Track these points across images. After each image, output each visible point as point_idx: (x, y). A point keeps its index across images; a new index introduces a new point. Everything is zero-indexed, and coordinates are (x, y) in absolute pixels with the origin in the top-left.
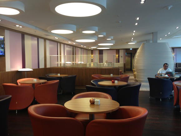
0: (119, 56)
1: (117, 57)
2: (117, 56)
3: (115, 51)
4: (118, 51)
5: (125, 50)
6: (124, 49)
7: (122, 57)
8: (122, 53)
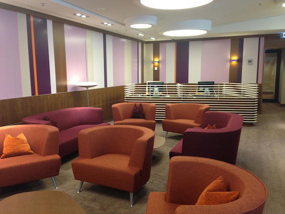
0: (240, 61)
1: (234, 63)
2: (235, 58)
3: (229, 42)
4: (237, 43)
5: (263, 39)
6: (259, 36)
7: (250, 61)
8: (251, 50)
